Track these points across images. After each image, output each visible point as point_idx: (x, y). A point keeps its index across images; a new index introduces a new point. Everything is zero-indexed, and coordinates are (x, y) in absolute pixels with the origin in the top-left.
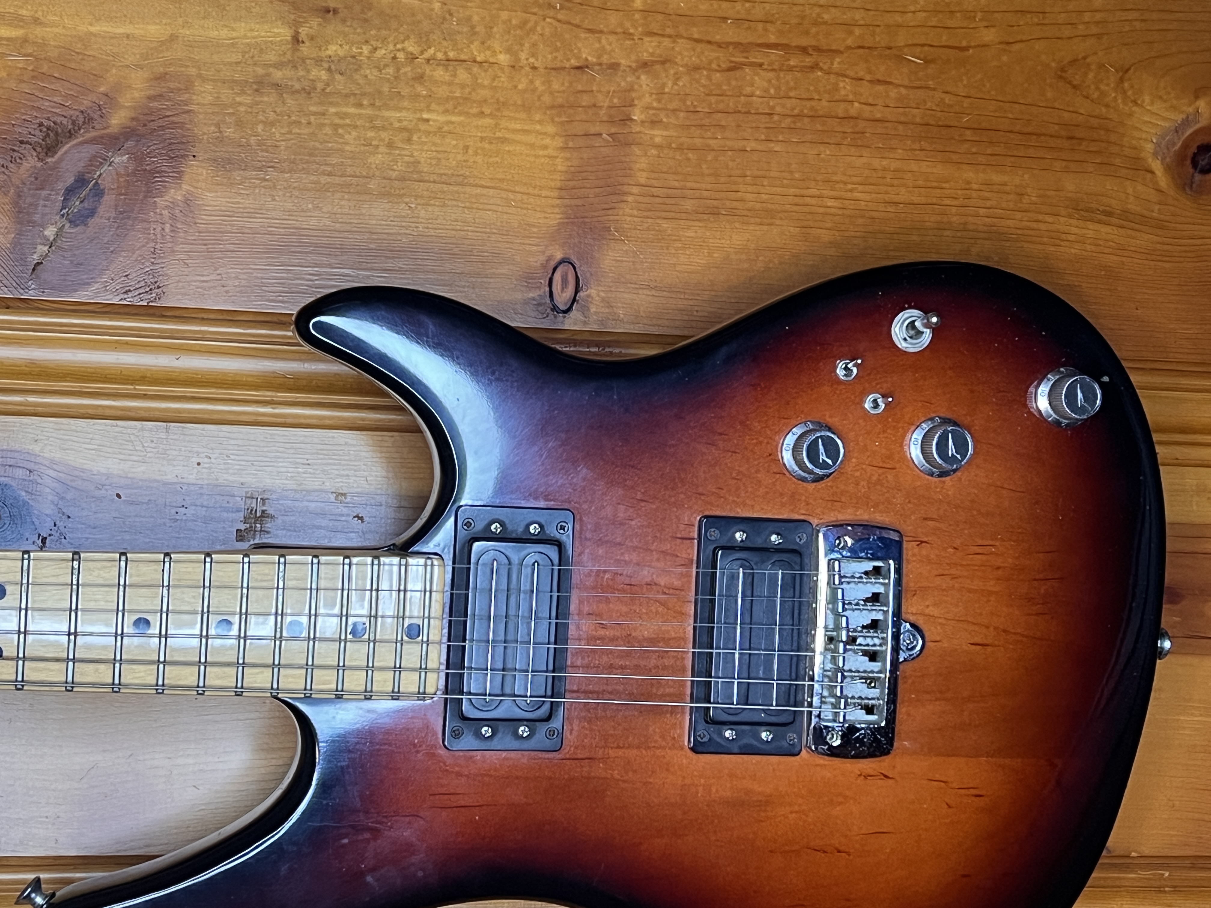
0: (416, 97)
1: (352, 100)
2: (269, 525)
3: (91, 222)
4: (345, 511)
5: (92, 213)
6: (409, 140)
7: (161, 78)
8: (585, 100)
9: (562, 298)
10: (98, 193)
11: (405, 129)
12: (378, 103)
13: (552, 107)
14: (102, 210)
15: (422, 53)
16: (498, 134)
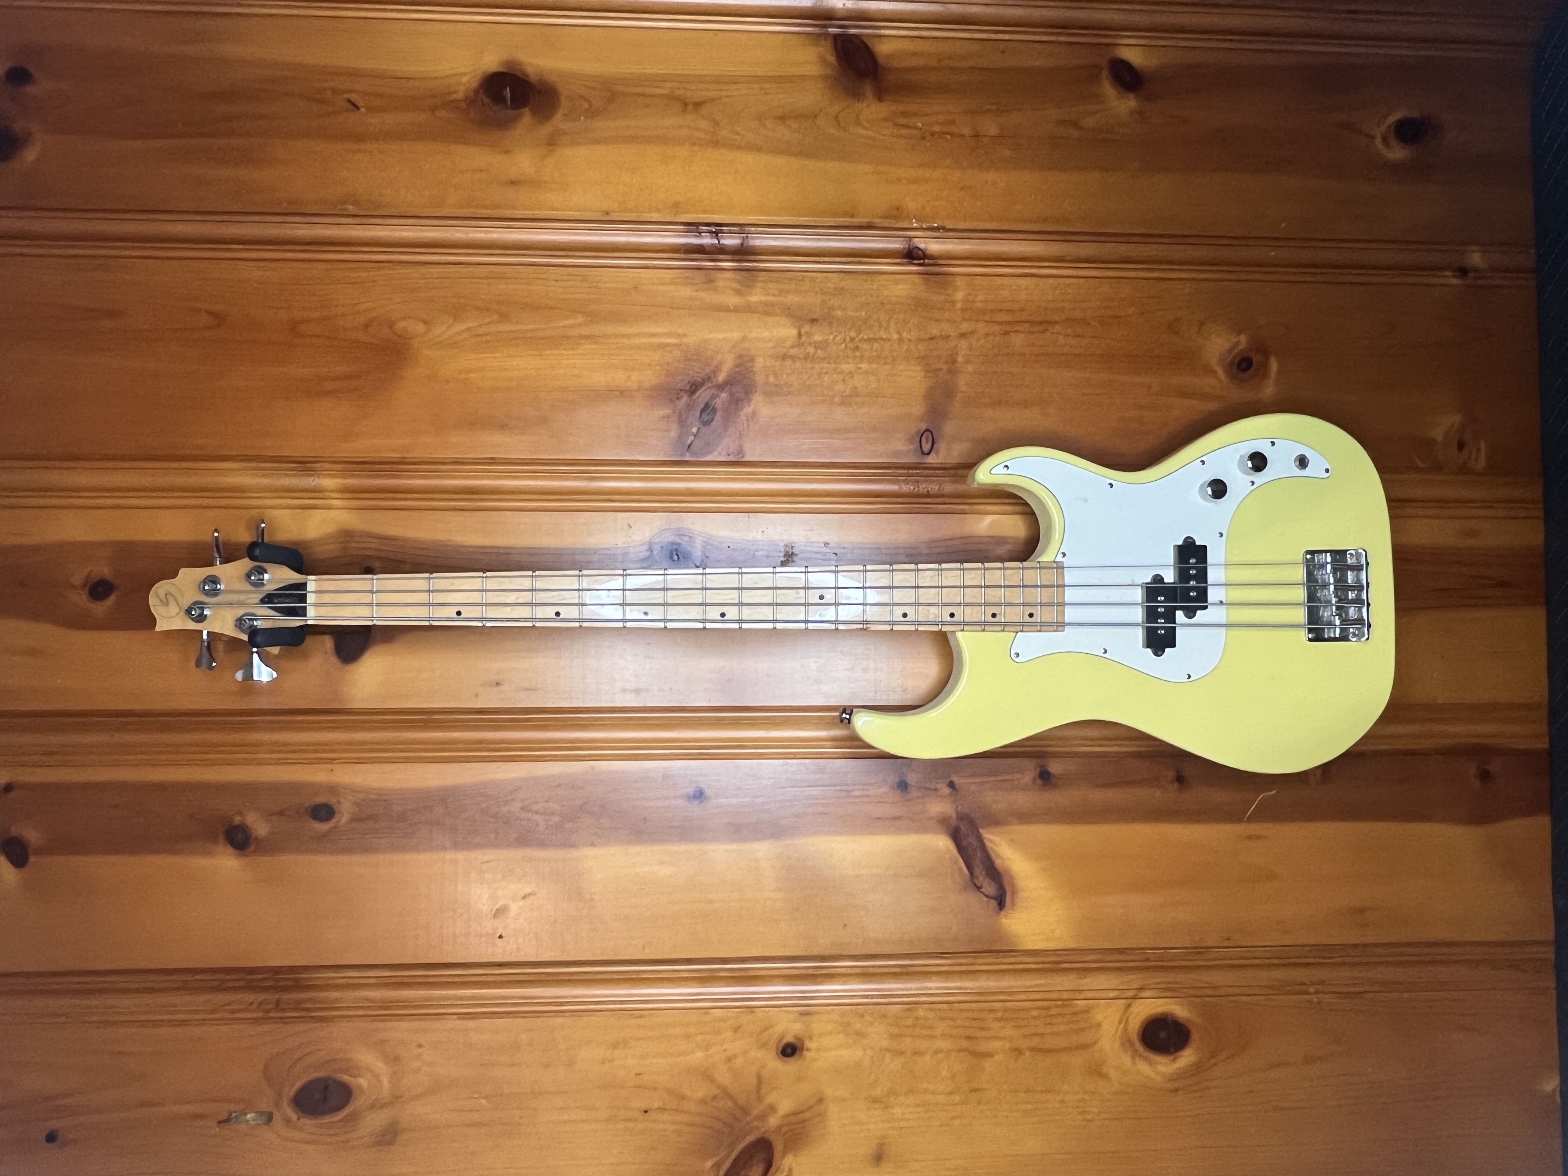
0: (855, 357)
1: (826, 361)
2: (795, 559)
3: (712, 424)
4: (829, 551)
5: (712, 420)
6: (852, 377)
7: (740, 356)
8: (935, 353)
9: (926, 447)
10: (714, 410)
11: (851, 372)
12: (838, 361)
13: (919, 358)
14: (715, 420)
15: (858, 337)
16: (894, 372)
